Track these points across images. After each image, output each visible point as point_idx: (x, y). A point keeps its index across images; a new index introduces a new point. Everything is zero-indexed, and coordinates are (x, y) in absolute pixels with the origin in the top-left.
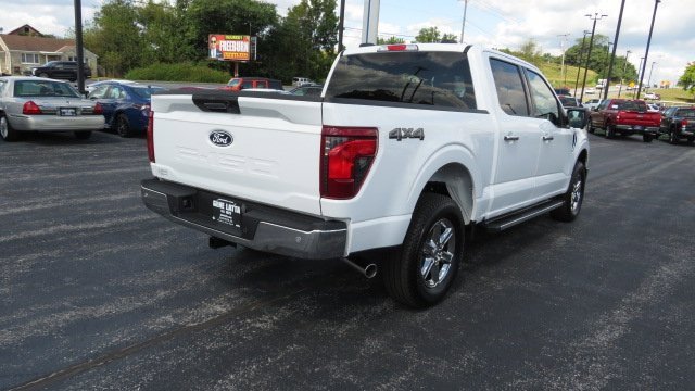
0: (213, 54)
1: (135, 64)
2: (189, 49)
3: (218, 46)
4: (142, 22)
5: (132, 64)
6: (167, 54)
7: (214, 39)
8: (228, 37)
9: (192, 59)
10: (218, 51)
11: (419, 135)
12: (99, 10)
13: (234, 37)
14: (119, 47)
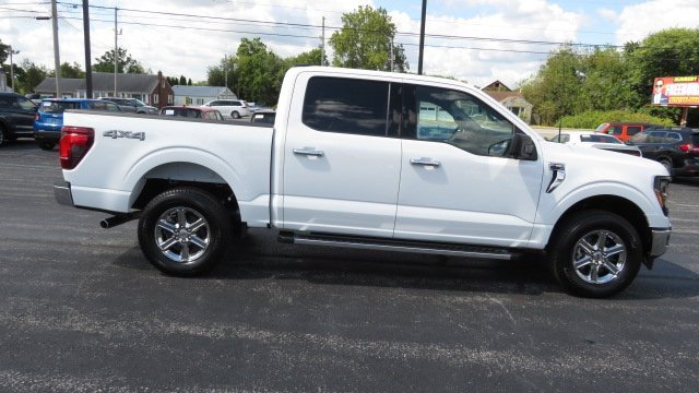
0: (657, 99)
1: (569, 112)
2: (630, 95)
3: (664, 90)
4: (584, 70)
5: (566, 112)
6: (603, 101)
7: (660, 83)
8: (677, 79)
9: (631, 105)
10: (663, 96)
11: (140, 136)
12: (544, 63)
13: (686, 79)
14: (556, 95)
